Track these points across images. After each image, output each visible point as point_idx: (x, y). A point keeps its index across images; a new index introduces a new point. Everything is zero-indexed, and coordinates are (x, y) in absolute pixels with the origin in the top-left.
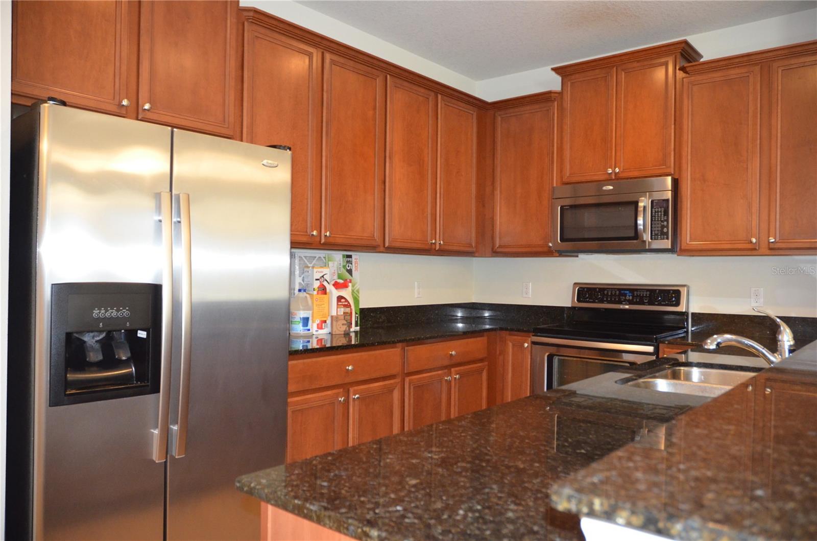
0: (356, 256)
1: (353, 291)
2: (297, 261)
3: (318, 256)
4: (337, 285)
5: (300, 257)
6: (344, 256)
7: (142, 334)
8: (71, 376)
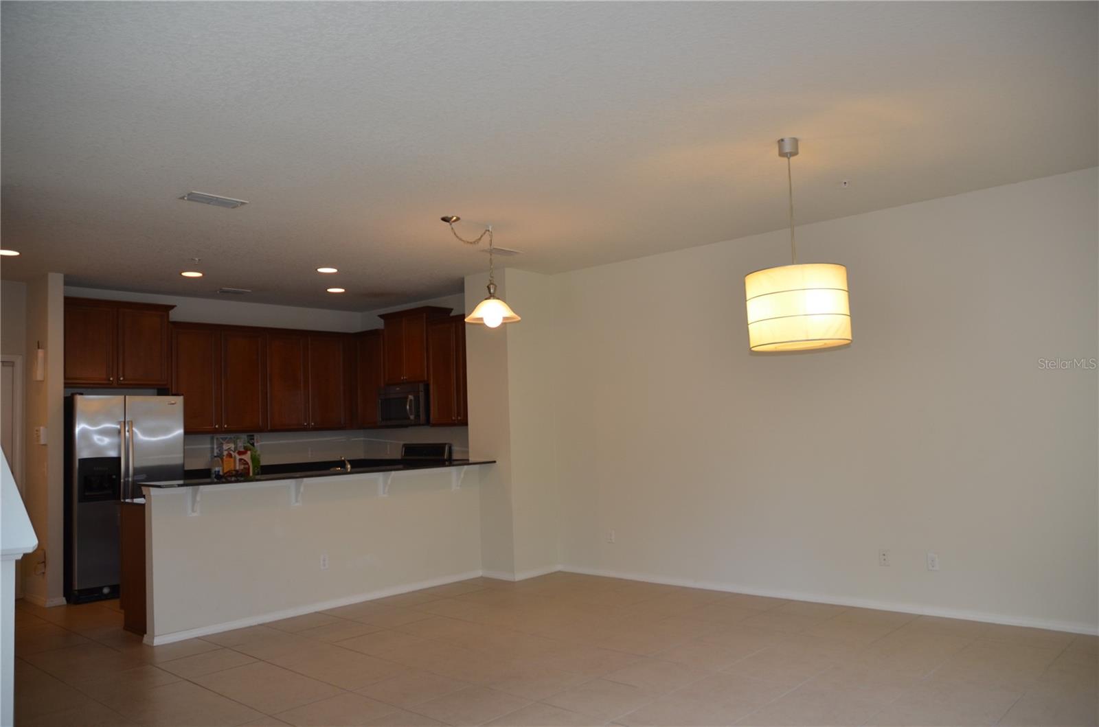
0: (257, 436)
1: (251, 455)
2: (215, 441)
3: (229, 437)
4: (240, 453)
5: (217, 439)
6: (248, 436)
7: (114, 477)
8: (87, 494)
